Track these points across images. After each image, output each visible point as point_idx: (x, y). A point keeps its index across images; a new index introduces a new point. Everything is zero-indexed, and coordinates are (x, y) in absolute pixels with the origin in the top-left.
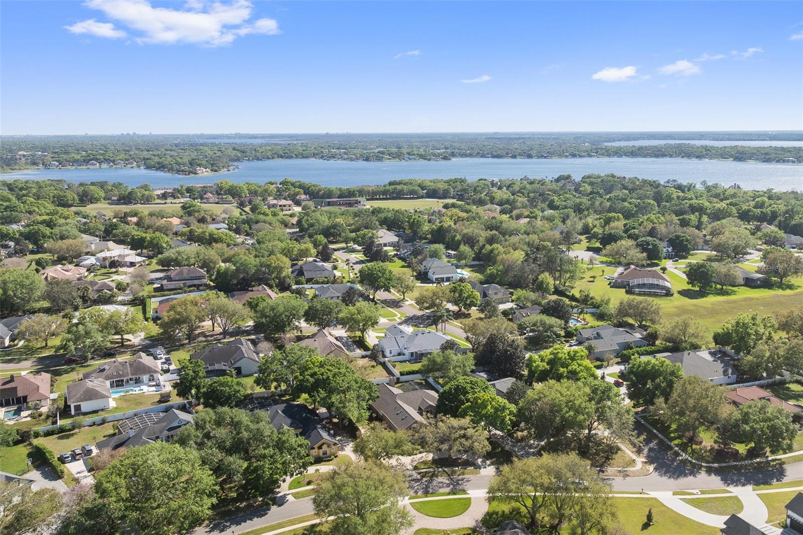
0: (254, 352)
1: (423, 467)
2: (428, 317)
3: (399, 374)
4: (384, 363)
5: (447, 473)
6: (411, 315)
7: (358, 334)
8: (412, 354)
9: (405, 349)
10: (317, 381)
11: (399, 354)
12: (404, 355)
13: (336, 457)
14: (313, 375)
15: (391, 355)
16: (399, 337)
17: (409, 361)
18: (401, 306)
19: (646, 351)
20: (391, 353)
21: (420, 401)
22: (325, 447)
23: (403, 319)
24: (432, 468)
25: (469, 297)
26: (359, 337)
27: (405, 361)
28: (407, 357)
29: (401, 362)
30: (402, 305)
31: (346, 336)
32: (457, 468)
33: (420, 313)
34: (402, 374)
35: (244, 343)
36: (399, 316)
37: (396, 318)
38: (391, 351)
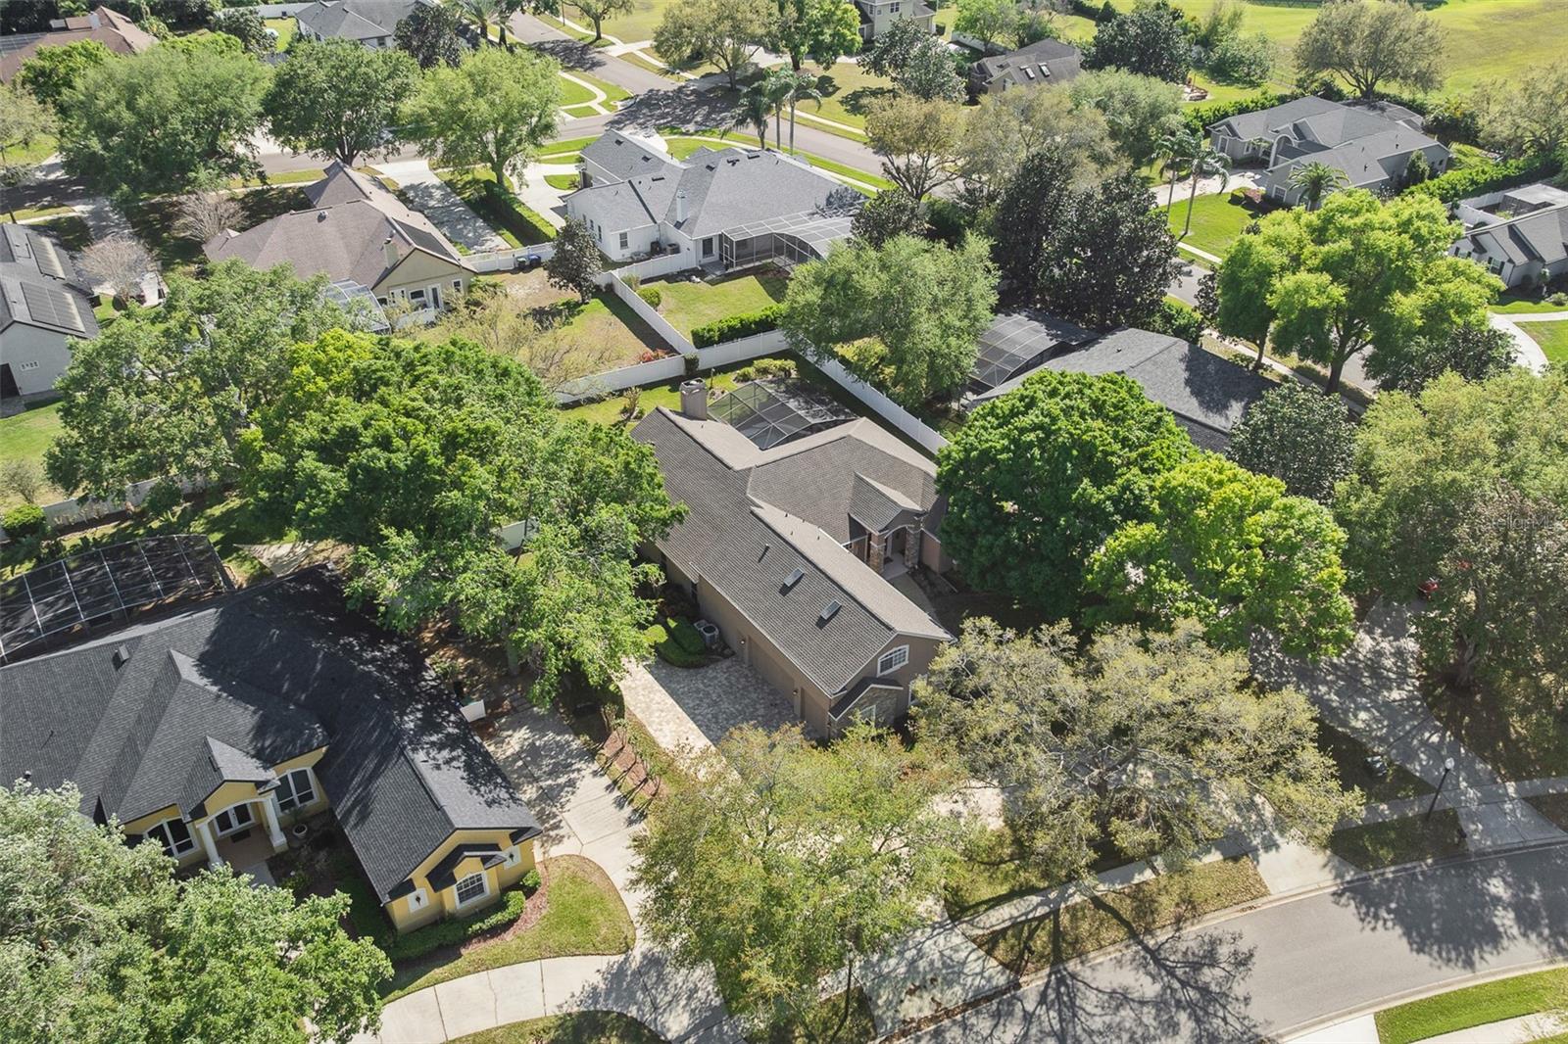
0: (70, 287)
1: (986, 892)
2: (702, 98)
3: (689, 340)
4: (610, 287)
5: (1116, 914)
6: (642, 92)
7: (483, 172)
8: (707, 244)
9: (678, 225)
10: (371, 481)
11: (657, 249)
12: (676, 249)
13: (530, 892)
14: (337, 448)
15: (627, 252)
16: (646, 179)
17: (701, 273)
18: (595, 64)
19: (1473, 182)
20: (624, 244)
21: (846, 493)
22: (467, 869)
23: (620, 105)
24: (1033, 890)
25: (827, 19)
26: (488, 183)
27: (684, 275)
28: (689, 258)
29: (671, 278)
30: (598, 57)
31: (437, 181)
32: (1148, 875)
33: (668, 84)
34: (702, 341)
35: (21, 251)
36: (602, 96)
37: (593, 104)
38: (623, 236)
